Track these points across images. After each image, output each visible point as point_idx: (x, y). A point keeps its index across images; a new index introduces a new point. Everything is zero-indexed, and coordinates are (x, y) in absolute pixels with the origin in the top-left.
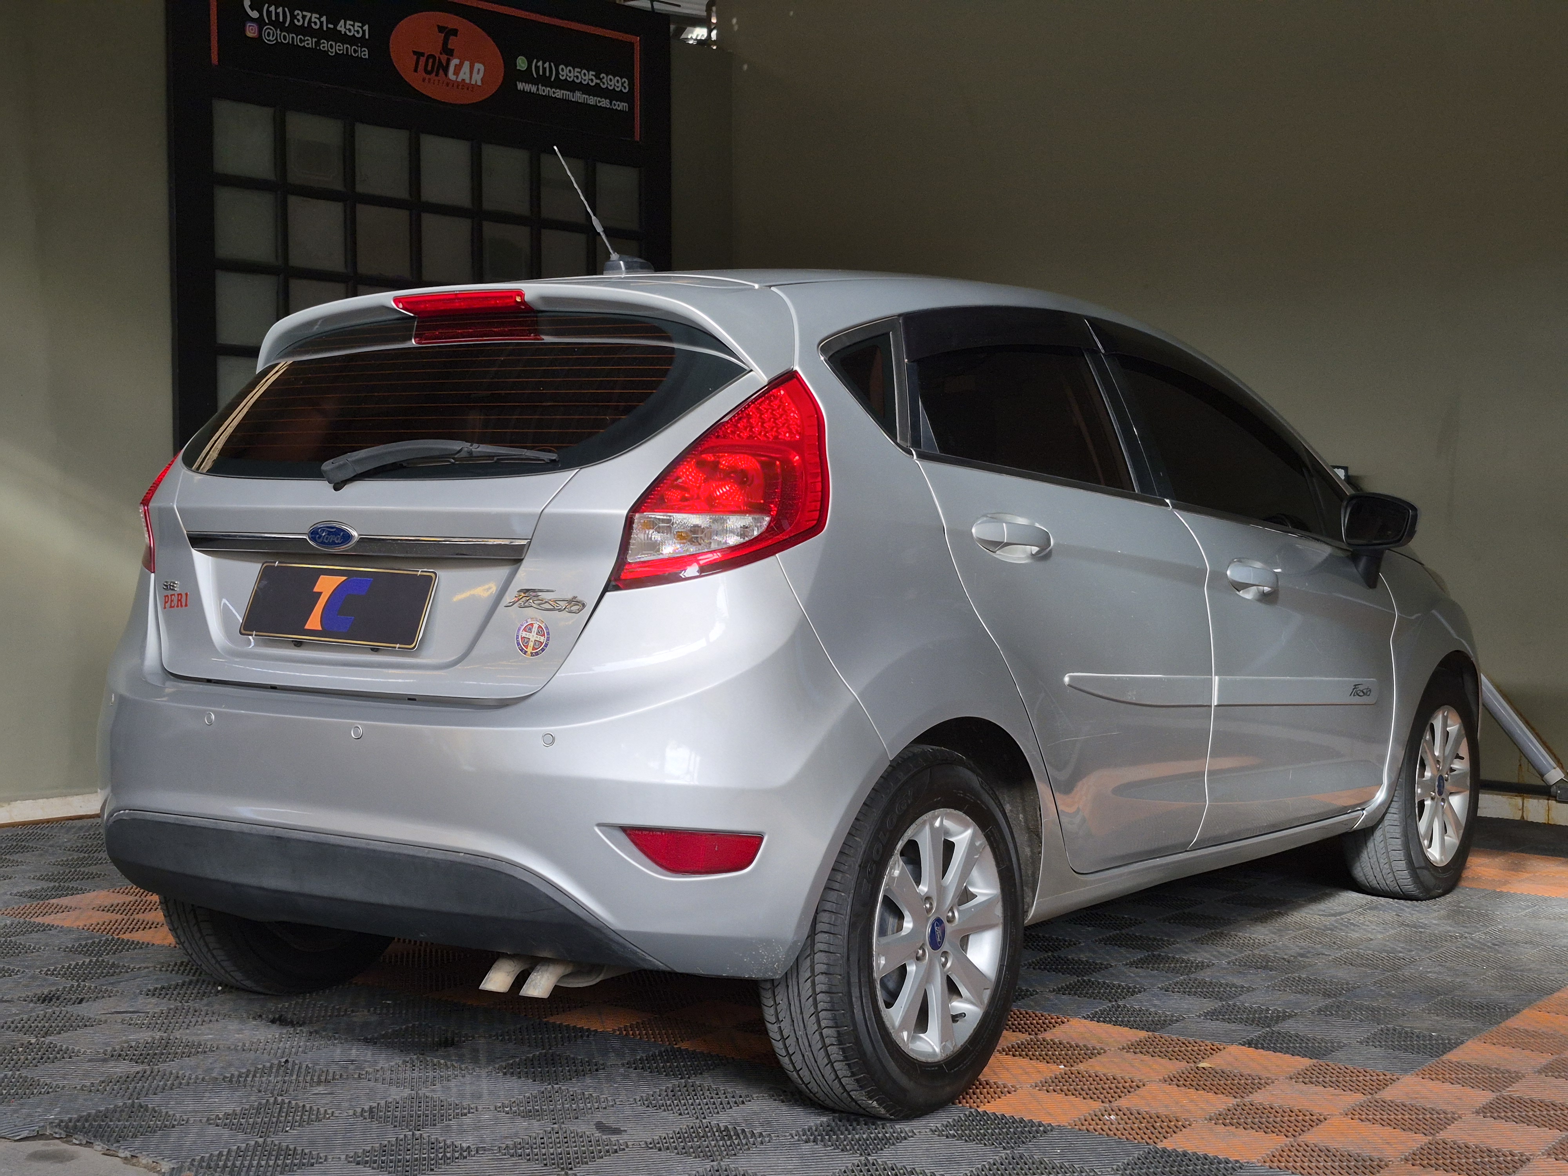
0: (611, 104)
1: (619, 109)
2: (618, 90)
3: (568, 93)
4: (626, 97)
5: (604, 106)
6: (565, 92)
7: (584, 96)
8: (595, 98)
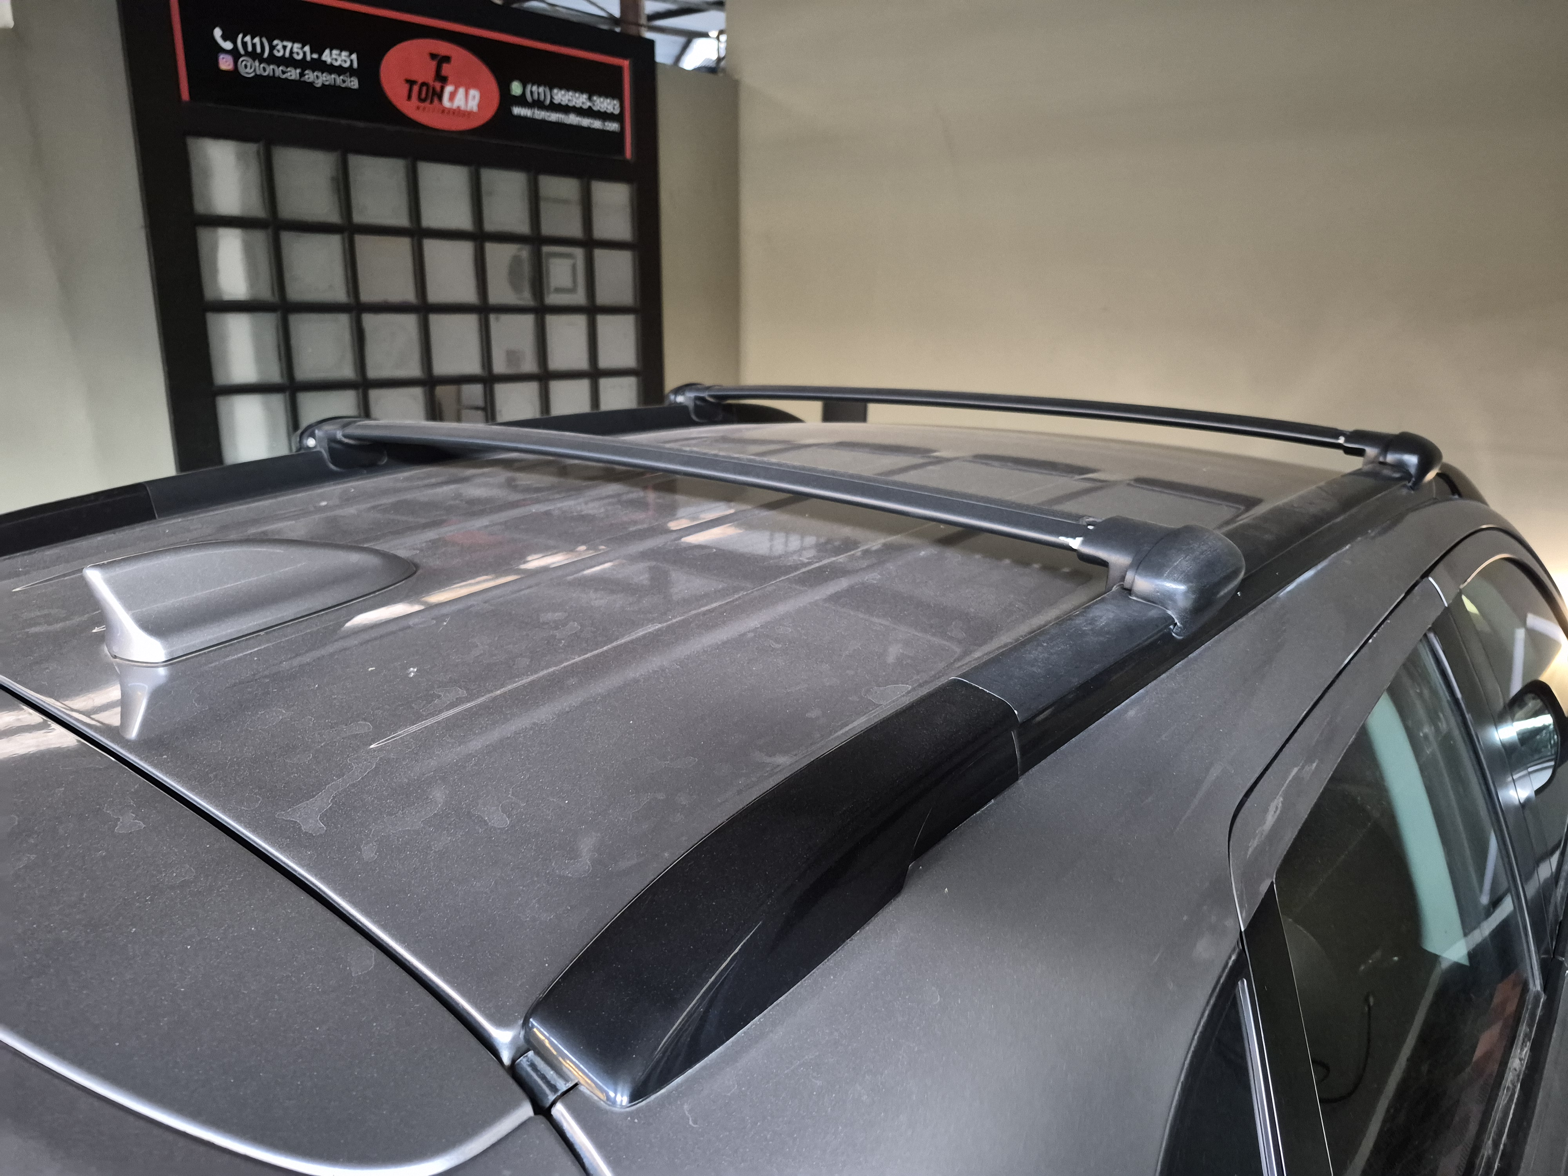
0: (603, 125)
1: (610, 129)
2: (610, 111)
3: (562, 116)
4: (618, 118)
5: (597, 127)
6: (558, 115)
7: (577, 118)
8: (588, 120)
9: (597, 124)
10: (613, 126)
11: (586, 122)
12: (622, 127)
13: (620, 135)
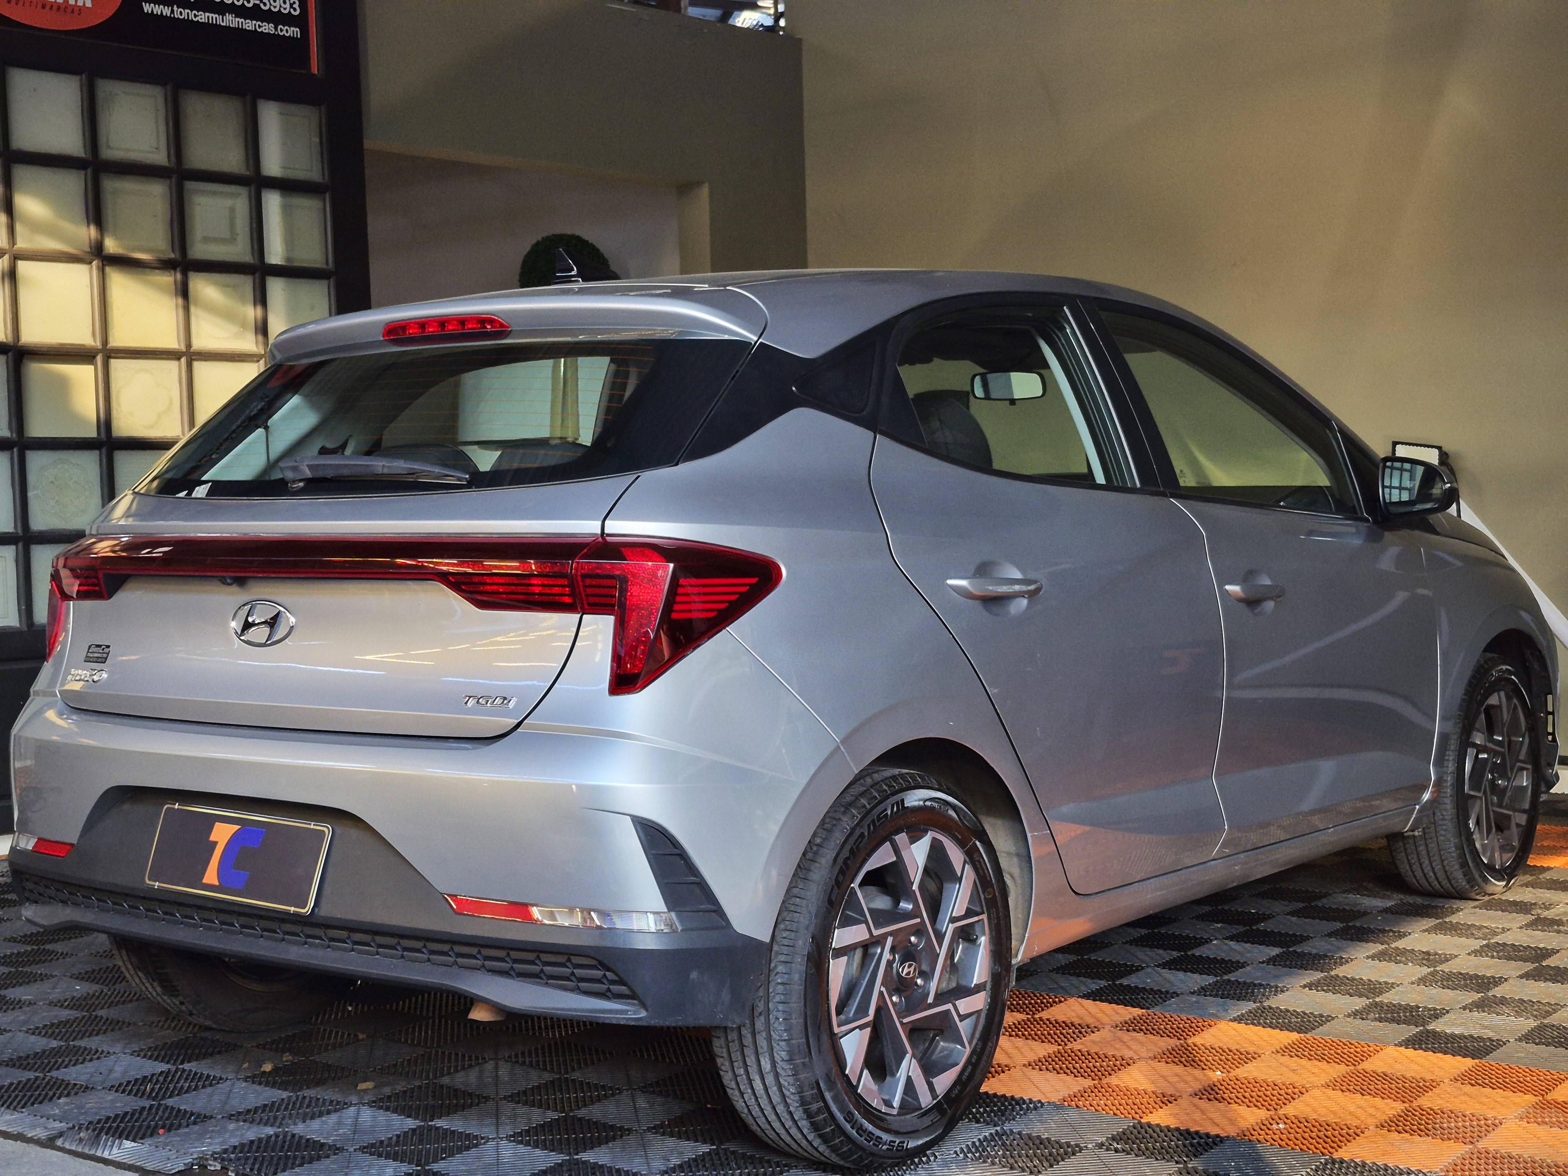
0: (276, 29)
1: (287, 35)
2: (286, 12)
3: (214, 16)
4: (300, 21)
5: (267, 31)
6: (211, 15)
7: (237, 19)
8: (254, 22)
9: (267, 28)
10: (292, 31)
11: (249, 25)
12: (305, 31)
13: (303, 43)
